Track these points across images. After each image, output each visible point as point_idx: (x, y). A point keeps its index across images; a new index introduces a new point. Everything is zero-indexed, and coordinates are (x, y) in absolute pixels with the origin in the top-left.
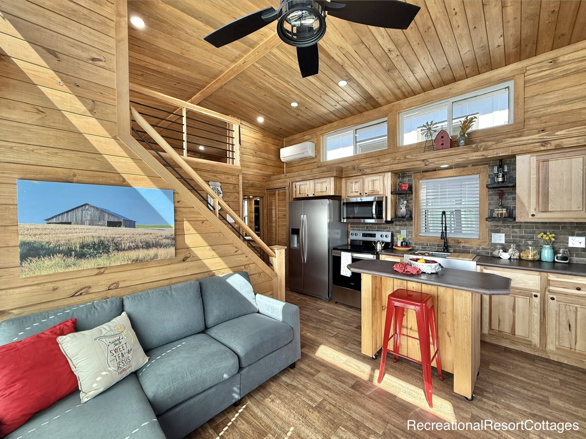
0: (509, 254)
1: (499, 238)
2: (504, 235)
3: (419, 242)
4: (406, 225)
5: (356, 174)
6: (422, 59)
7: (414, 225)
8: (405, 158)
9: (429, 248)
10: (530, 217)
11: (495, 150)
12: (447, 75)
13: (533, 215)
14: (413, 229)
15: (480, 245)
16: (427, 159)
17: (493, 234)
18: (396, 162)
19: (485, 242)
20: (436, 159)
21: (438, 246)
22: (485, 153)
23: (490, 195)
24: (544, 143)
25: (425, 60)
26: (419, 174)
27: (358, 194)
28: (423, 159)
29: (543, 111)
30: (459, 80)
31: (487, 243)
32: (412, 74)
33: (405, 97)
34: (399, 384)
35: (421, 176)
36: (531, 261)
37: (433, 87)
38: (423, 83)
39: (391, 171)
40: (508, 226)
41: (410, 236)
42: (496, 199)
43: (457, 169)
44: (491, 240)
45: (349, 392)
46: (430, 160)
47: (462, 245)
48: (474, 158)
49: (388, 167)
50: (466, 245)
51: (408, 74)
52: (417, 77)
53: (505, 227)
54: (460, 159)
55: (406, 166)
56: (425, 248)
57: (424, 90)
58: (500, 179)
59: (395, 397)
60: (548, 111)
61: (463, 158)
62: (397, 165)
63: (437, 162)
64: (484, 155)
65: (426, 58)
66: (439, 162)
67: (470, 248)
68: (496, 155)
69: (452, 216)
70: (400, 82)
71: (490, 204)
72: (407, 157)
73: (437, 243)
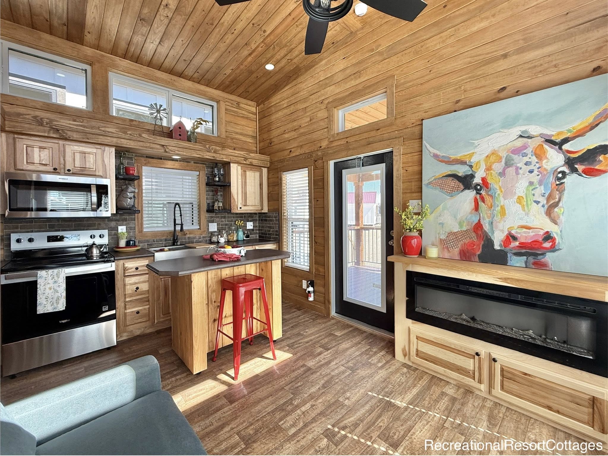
0: (224, 238)
1: (213, 227)
2: (216, 224)
3: (144, 239)
4: (125, 220)
5: (46, 135)
6: (180, 40)
7: (138, 219)
8: (140, 135)
9: (155, 244)
10: (239, 209)
11: (221, 155)
12: (180, 67)
13: (241, 208)
14: (136, 223)
15: (201, 235)
16: (166, 146)
17: (210, 224)
18: (127, 137)
19: (205, 231)
20: (176, 149)
21: (166, 240)
22: (214, 155)
23: (207, 191)
24: (246, 159)
25: (182, 42)
26: (143, 159)
27: (50, 169)
28: (163, 144)
29: (234, 136)
30: (183, 78)
31: (206, 232)
32: (157, 43)
33: (125, 56)
34: (244, 368)
35: (145, 162)
36: (235, 241)
37: (160, 68)
38: (155, 58)
39: (116, 146)
40: (218, 217)
41: (131, 234)
42: (211, 194)
43: (182, 162)
44: (208, 229)
45: (236, 406)
46: (170, 148)
47: (188, 236)
48: (208, 157)
49: (115, 140)
50: (191, 236)
51: (154, 40)
52: (158, 50)
53: (217, 217)
54: (197, 154)
55: (141, 146)
56: (151, 245)
57: (150, 64)
58: (217, 179)
59: (257, 376)
60: (237, 137)
61: (199, 155)
62: (128, 141)
63: (177, 152)
64: (214, 157)
65: (184, 42)
66: (179, 152)
67: (194, 238)
68: (221, 159)
69: (165, 209)
70: (138, 39)
71: (207, 199)
72: (143, 135)
73: (164, 238)
